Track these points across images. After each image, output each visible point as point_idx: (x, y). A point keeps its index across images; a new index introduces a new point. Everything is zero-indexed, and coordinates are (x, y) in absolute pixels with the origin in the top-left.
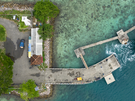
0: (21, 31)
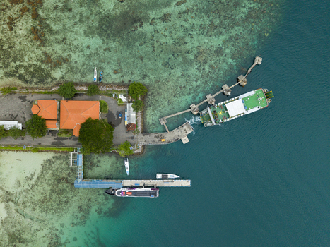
0: (119, 105)
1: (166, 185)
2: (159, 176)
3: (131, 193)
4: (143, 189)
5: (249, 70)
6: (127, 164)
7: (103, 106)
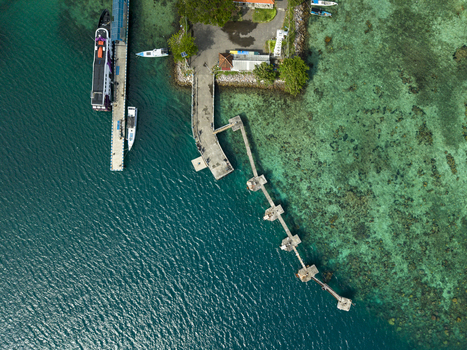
0: (267, 43)
1: (115, 124)
2: (132, 112)
3: (100, 55)
4: (107, 81)
5: (326, 287)
6: (157, 53)
7: (265, 14)
